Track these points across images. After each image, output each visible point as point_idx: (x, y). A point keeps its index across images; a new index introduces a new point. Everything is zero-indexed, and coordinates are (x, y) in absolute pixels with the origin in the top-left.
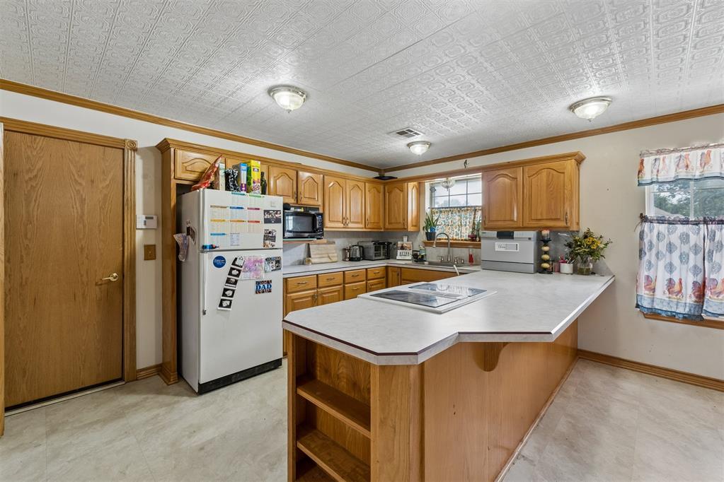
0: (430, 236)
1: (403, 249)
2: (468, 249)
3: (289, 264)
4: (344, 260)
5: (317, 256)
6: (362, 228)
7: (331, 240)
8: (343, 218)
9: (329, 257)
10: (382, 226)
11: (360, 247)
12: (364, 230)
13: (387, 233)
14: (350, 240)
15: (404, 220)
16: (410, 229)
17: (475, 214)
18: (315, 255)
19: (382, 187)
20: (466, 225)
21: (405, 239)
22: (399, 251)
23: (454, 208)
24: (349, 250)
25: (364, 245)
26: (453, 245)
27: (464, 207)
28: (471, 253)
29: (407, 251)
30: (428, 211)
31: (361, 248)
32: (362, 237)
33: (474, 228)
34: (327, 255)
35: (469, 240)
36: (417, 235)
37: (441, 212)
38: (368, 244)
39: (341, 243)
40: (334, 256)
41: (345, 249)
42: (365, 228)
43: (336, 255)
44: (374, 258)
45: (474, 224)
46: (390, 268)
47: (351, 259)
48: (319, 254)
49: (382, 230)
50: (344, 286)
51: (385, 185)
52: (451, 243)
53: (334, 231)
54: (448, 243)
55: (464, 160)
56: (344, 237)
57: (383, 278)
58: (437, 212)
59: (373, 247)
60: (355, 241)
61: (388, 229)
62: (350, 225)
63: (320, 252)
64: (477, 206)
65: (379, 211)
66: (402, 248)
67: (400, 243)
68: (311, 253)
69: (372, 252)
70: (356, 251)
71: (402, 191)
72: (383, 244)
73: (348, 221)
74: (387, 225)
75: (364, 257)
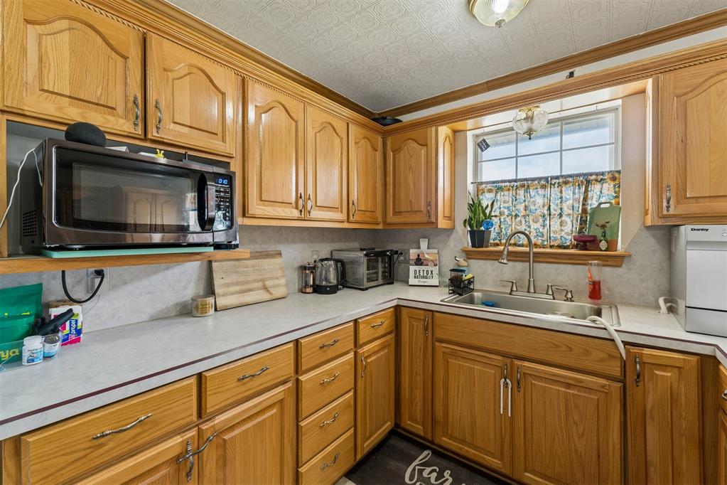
0: (479, 238)
1: (422, 264)
2: (586, 268)
3: (145, 317)
4: (302, 291)
5: (233, 289)
6: (342, 222)
7: (272, 248)
8: (299, 197)
9: (265, 288)
10: (380, 220)
11: (337, 261)
12: (346, 225)
13: (390, 231)
14: (317, 247)
15: (429, 204)
16: (442, 223)
17: (586, 191)
18: (228, 285)
19: (380, 140)
20: (561, 215)
21: (424, 244)
22: (412, 269)
23: (533, 180)
24: (313, 269)
25: (345, 256)
26: (539, 257)
27: (557, 178)
28: (596, 278)
29: (429, 268)
30: (471, 188)
31: (339, 265)
32: (340, 241)
33: (583, 222)
34: (260, 284)
35: (576, 247)
36: (449, 237)
37: (500, 189)
38: (353, 255)
39: (297, 254)
40: (276, 286)
41: (303, 268)
42: (348, 221)
43: (283, 281)
44: (367, 284)
45: (584, 211)
46: (404, 311)
47: (318, 289)
48: (237, 284)
49: (380, 227)
50: (297, 380)
51: (385, 135)
52: (535, 254)
53: (281, 228)
54: (529, 253)
55: (567, 73)
56: (303, 241)
57: (390, 333)
58: (490, 191)
59: (364, 260)
60: (324, 250)
61: (390, 224)
62: (315, 214)
63: (241, 279)
64: (591, 174)
65: (375, 187)
66: (419, 262)
67: (413, 253)
68: (218, 282)
69: (363, 271)
70: (327, 271)
71: (425, 145)
72: (383, 254)
73: (309, 204)
74: (391, 218)
75: (345, 281)
